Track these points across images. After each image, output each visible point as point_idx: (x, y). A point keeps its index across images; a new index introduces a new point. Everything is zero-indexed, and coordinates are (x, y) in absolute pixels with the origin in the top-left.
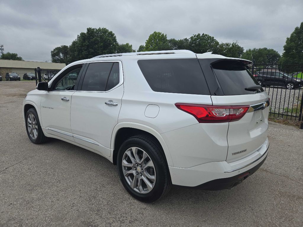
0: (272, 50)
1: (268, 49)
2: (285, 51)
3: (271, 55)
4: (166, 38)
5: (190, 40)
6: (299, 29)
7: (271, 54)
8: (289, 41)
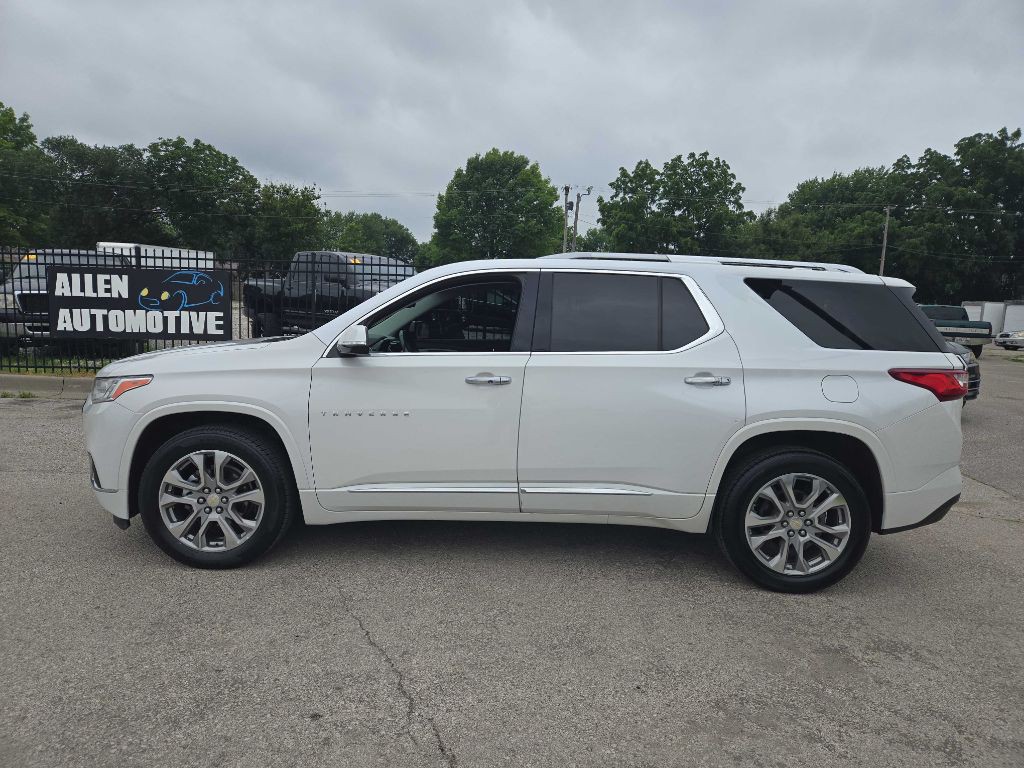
0: (394, 222)
1: (383, 218)
2: (436, 230)
3: (392, 236)
4: (29, 127)
5: (146, 155)
6: (465, 176)
7: (394, 234)
8: (446, 203)
